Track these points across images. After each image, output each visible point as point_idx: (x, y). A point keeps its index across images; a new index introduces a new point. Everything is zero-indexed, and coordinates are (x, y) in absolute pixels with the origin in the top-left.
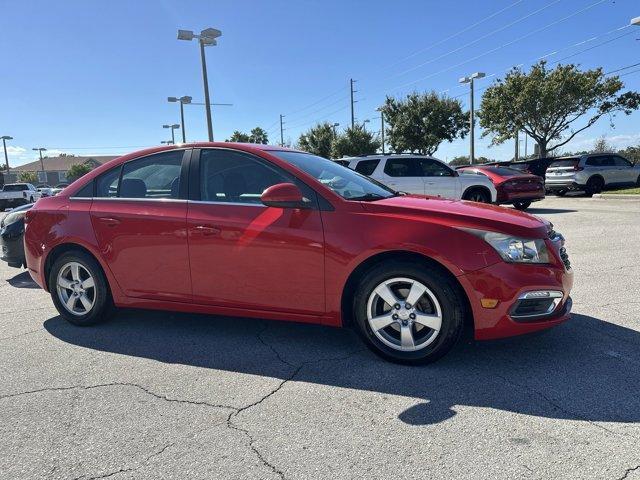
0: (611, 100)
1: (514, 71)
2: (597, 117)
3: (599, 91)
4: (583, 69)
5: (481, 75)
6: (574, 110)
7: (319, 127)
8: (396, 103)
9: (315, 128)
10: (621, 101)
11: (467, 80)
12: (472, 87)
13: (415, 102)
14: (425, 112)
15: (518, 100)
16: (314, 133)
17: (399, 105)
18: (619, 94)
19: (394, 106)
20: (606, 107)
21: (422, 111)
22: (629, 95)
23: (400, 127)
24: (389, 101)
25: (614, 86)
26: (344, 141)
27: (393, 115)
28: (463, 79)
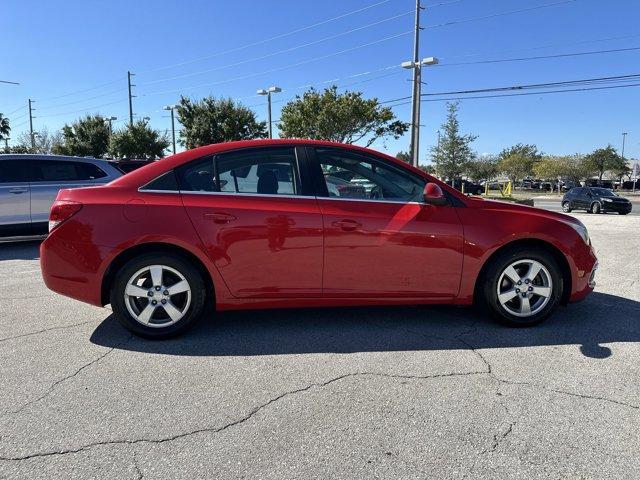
0: (385, 126)
1: (312, 91)
2: (374, 139)
3: (376, 117)
4: (364, 98)
5: (278, 90)
6: (356, 131)
7: (89, 118)
8: (191, 104)
9: (84, 119)
10: (392, 127)
11: (264, 93)
12: (269, 100)
13: (211, 106)
14: (222, 118)
15: (319, 117)
16: (83, 124)
17: (195, 107)
18: (390, 122)
19: (189, 107)
20: (380, 132)
21: (220, 116)
22: (398, 123)
23: (199, 130)
24: (183, 102)
25: (388, 115)
26: (125, 138)
27: (188, 116)
28: (261, 91)
